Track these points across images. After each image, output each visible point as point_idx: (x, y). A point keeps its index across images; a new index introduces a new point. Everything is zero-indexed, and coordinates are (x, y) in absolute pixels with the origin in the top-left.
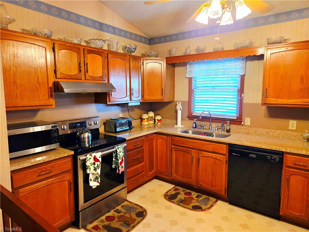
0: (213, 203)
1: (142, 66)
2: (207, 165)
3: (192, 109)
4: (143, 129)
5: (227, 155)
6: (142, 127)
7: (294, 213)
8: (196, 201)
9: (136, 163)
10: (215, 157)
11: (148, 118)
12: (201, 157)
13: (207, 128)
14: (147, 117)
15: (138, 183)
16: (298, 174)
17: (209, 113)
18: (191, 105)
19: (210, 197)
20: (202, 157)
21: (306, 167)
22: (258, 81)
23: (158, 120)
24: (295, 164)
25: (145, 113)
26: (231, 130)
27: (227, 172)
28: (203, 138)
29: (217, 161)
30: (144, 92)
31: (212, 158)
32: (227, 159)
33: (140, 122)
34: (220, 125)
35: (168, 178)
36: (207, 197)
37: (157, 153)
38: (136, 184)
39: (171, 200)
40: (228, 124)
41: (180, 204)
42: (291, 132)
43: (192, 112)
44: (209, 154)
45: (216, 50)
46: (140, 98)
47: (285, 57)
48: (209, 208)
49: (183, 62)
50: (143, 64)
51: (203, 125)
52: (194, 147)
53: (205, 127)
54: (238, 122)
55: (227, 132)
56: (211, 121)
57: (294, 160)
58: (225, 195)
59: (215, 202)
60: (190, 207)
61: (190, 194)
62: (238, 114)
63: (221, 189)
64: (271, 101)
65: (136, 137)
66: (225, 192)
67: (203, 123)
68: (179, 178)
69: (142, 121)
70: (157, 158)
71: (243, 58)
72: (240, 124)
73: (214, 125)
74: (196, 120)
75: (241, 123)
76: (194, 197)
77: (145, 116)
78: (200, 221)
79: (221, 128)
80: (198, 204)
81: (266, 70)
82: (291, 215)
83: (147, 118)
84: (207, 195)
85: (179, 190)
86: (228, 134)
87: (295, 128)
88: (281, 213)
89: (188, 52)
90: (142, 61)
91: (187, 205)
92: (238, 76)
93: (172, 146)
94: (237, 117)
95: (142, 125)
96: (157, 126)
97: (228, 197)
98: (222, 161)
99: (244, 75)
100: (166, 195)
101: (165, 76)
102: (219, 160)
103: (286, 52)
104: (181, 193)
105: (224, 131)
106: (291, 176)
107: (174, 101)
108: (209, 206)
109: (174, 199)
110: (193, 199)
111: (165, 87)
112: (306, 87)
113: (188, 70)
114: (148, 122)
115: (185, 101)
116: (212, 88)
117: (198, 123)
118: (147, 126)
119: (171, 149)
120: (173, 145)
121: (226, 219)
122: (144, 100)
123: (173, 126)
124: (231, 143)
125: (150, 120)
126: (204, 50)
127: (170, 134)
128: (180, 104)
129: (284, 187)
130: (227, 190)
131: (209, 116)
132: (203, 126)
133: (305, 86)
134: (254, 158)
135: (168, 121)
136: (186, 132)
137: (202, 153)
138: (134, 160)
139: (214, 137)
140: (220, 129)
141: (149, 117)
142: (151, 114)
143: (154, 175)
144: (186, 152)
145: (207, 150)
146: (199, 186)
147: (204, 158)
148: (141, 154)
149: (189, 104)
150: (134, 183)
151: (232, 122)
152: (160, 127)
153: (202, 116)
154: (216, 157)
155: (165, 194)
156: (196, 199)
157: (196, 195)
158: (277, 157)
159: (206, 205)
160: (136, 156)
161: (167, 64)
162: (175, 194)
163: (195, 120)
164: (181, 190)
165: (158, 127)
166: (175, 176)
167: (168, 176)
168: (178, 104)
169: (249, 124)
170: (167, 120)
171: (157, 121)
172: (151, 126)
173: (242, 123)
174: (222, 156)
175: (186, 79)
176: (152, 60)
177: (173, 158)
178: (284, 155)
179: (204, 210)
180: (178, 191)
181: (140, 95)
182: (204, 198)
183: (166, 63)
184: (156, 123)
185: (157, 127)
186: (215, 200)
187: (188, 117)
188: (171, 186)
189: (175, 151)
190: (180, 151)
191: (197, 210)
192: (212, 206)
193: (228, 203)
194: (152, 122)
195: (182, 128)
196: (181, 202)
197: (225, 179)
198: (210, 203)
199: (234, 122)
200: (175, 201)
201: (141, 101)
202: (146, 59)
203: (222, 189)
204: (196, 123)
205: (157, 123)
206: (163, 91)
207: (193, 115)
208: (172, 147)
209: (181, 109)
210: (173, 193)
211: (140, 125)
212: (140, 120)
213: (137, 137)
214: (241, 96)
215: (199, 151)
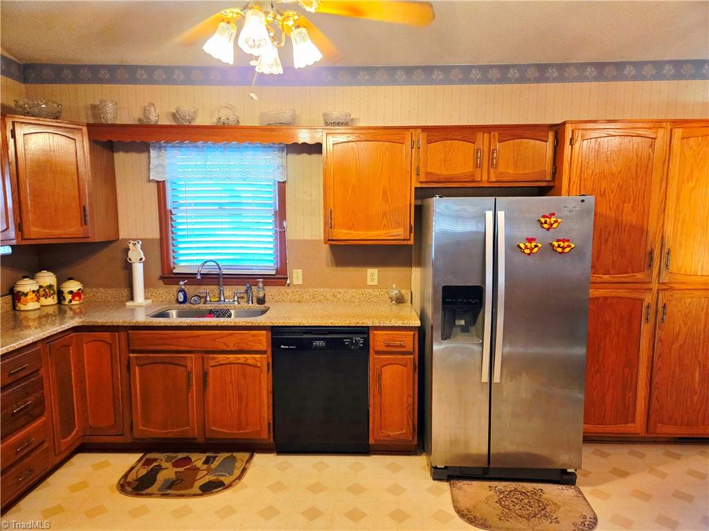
0: (244, 463)
1: (11, 142)
2: (226, 383)
3: (172, 258)
4: (25, 323)
5: (269, 352)
6: (20, 318)
7: (391, 434)
8: (205, 472)
9: (22, 423)
10: (243, 362)
11: (38, 291)
12: (211, 369)
13: (213, 300)
14: (36, 288)
15: (30, 478)
16: (393, 362)
17: (218, 265)
18: (167, 247)
19: (235, 454)
20: (212, 366)
21: (404, 347)
22: (311, 195)
23: (71, 292)
24: (388, 346)
25: (24, 277)
26: (267, 299)
27: (271, 389)
28: (213, 324)
29: (249, 369)
30: (24, 215)
31: (236, 365)
32: (270, 361)
33: (10, 305)
34: (242, 289)
35: (120, 440)
36: (229, 454)
37: (81, 381)
38: (27, 480)
39: (142, 490)
40: (261, 285)
41: (168, 492)
42: (371, 291)
43: (172, 265)
44: (228, 358)
45: (224, 123)
46: (12, 233)
47: (357, 153)
48: (239, 478)
49: (142, 142)
50: (13, 136)
51: (202, 295)
52: (192, 347)
53: (208, 299)
54: (280, 280)
55: (258, 304)
56: (221, 283)
57: (387, 338)
58: (269, 439)
59: (248, 461)
60: (196, 490)
61: (188, 460)
62: (277, 263)
63: (259, 429)
64: (340, 235)
65: (17, 347)
66: (269, 432)
67: (203, 289)
68: (156, 432)
69: (19, 301)
70: (84, 396)
71: (281, 145)
72: (284, 284)
73: (228, 291)
74: (185, 284)
75: (285, 280)
76: (199, 464)
77: (27, 286)
78: (228, 511)
79: (245, 296)
80: (212, 478)
81: (327, 175)
82: (386, 438)
83: (34, 291)
84: (228, 451)
85: (156, 460)
86: (262, 307)
87: (375, 283)
88: (371, 441)
89: (153, 118)
90: (9, 127)
91: (186, 488)
92: (271, 183)
93: (131, 355)
94: (277, 270)
95: (18, 313)
96: (71, 309)
97: (274, 440)
98: (259, 367)
99: (284, 182)
100: (126, 485)
101: (90, 174)
102: (253, 366)
103: (358, 143)
104: (164, 465)
105: (252, 303)
106: (383, 369)
107: (118, 240)
108: (237, 472)
109: (149, 487)
110: (198, 469)
111: (90, 204)
112: (391, 207)
113: (154, 162)
114: (38, 300)
115: (153, 240)
116: (217, 208)
117: (190, 290)
118: (36, 315)
119: (126, 363)
120: (134, 352)
121: (278, 487)
122: (23, 239)
123: (122, 304)
124: (276, 325)
125: (46, 296)
126: (193, 119)
127: (120, 324)
128: (139, 246)
129: (374, 390)
130: (272, 427)
131: (217, 271)
132: (202, 297)
133: (389, 206)
134: (321, 348)
135: (102, 293)
136: (163, 315)
137: (214, 358)
138: (13, 414)
139: (233, 316)
140: (243, 298)
141: (41, 287)
142: (48, 278)
143: (78, 443)
144: (172, 363)
145: (224, 348)
146: (207, 436)
147: (219, 367)
148: (35, 395)
149: (163, 245)
150: (19, 483)
151: (267, 282)
152: (81, 312)
153: (201, 274)
154: (245, 361)
155: (122, 482)
156: (205, 467)
157: (203, 460)
158: (359, 339)
159: (231, 473)
160: (19, 403)
161: (93, 142)
162: (146, 474)
163: (182, 283)
164: (164, 460)
165: (75, 313)
166: (143, 428)
167: (122, 435)
168: (131, 246)
169: (300, 282)
170: (102, 289)
171: (69, 297)
172: (50, 310)
173: (288, 282)
174: (258, 356)
175: (148, 184)
176: (44, 127)
177: (135, 385)
178: (371, 332)
179: (230, 485)
180: (155, 464)
181: (12, 226)
182: (222, 459)
183: (89, 140)
184: (66, 302)
185: (70, 313)
186: (247, 455)
187: (162, 278)
188: (133, 458)
189: (139, 366)
190: (155, 363)
191: (214, 491)
192: (244, 470)
193: (275, 454)
194: (52, 301)
195: (147, 307)
196: (169, 487)
197: (268, 403)
198: (239, 466)
199: (272, 280)
200: (154, 488)
201: (14, 242)
202: (23, 123)
203: (261, 427)
204: (186, 290)
205: (70, 301)
206: (88, 212)
207: (175, 271)
208: (129, 357)
209: (141, 259)
210: (143, 472)
211: (12, 312)
212: (10, 297)
213: (20, 346)
214: (281, 226)
215: (205, 356)
